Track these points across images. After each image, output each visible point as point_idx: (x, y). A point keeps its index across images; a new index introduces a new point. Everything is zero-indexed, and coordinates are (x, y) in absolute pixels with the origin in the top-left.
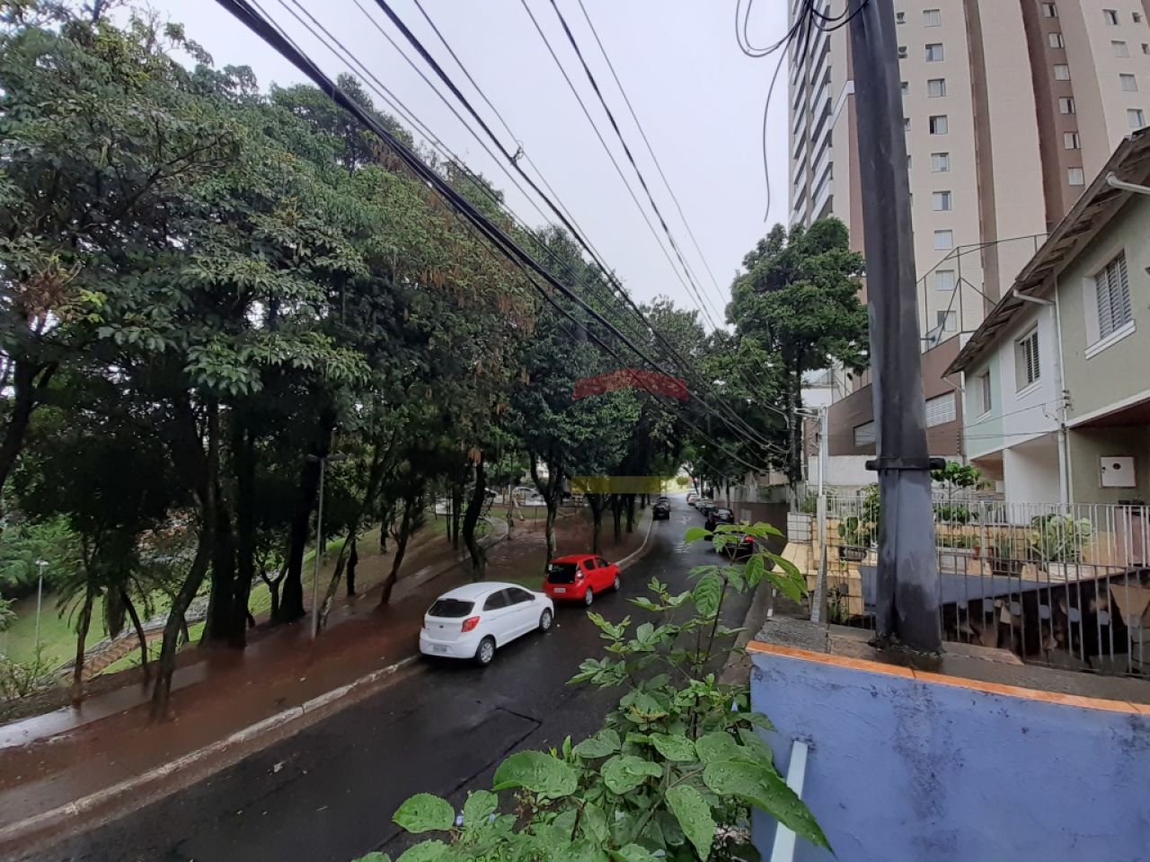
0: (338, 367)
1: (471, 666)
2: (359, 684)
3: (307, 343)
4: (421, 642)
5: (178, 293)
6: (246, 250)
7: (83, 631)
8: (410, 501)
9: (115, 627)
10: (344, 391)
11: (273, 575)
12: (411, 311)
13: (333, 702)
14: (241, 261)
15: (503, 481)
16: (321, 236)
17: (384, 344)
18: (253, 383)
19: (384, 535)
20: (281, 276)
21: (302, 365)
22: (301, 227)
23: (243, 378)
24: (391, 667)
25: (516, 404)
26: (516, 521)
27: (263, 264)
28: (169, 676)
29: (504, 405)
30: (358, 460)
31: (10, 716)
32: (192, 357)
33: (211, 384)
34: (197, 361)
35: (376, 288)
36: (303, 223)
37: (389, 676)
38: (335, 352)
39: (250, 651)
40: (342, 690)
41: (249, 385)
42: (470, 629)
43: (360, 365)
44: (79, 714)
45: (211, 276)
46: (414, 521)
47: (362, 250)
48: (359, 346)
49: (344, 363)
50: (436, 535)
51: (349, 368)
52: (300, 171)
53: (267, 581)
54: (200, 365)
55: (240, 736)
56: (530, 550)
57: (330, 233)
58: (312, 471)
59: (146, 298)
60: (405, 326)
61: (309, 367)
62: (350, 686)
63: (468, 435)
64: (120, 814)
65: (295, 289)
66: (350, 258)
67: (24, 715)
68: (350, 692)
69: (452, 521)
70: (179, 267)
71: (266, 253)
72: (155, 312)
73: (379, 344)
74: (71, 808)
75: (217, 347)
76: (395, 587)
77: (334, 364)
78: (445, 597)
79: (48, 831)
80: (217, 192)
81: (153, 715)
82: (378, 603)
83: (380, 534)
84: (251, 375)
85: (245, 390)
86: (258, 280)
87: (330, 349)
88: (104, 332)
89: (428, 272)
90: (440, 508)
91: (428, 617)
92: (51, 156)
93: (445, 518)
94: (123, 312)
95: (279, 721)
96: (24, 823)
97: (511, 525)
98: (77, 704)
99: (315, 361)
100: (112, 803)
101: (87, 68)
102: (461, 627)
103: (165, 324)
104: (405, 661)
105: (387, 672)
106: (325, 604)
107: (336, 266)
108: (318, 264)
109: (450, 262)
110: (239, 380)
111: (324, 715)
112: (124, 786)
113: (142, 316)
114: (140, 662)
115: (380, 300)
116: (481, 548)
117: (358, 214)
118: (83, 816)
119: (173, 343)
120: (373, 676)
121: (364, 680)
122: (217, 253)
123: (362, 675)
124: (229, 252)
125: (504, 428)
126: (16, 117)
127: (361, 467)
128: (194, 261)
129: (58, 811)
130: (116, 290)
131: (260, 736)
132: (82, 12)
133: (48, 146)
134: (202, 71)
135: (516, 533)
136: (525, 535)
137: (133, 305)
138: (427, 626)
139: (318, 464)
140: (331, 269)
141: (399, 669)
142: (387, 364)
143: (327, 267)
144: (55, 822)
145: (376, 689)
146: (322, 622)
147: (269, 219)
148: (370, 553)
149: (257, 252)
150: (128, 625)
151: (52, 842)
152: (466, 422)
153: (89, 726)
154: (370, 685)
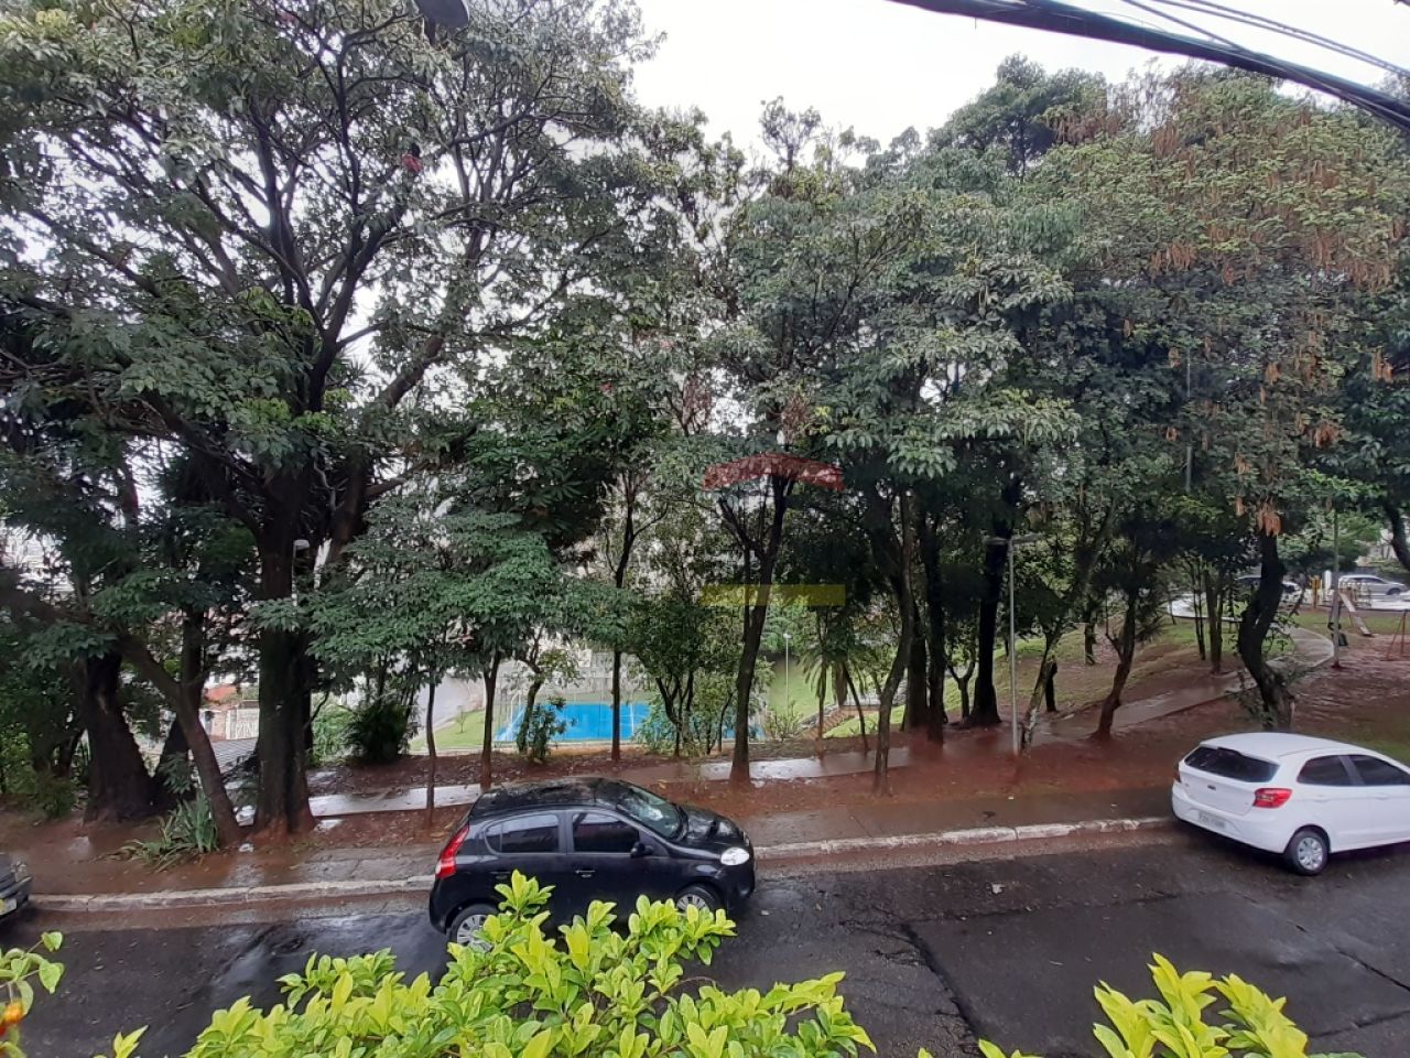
0: (1039, 424)
1: (1281, 865)
2: (1083, 829)
3: (999, 405)
4: (1174, 799)
5: (878, 388)
6: (932, 322)
7: (821, 694)
8: (1132, 594)
9: (841, 698)
10: (1044, 453)
11: (961, 672)
12: (1134, 322)
13: (1051, 838)
14: (929, 336)
15: (1313, 561)
16: (1008, 271)
17: (1092, 380)
18: (948, 463)
19: (1090, 640)
20: (967, 336)
21: (997, 432)
22: (984, 273)
23: (939, 459)
24: (1128, 822)
25: (1357, 422)
26: (1351, 637)
27: (952, 330)
28: (886, 752)
29: (1332, 426)
30: (1052, 540)
31: (778, 754)
32: (893, 447)
33: (910, 471)
34: (897, 450)
35: (1080, 308)
36: (986, 266)
37: (1124, 832)
38: (1033, 408)
39: (947, 748)
40: (1062, 829)
41: (943, 465)
42: (1270, 805)
43: (1067, 415)
44: (822, 765)
45: (906, 361)
46: (1142, 624)
47: (1059, 265)
48: (1062, 391)
49: (1046, 417)
50: (1176, 648)
51: (1053, 421)
52: (977, 206)
53: (955, 676)
54: (901, 454)
55: (952, 836)
56: (1394, 693)
57: (1019, 263)
58: (997, 556)
59: (855, 400)
60: (1126, 345)
61: (1005, 432)
62: (1072, 827)
63: (1248, 489)
64: (862, 867)
65: (984, 344)
66: (1047, 283)
67: (788, 756)
68: (1072, 834)
69: (1206, 628)
70: (878, 363)
71: (950, 317)
72: (862, 412)
73: (1087, 382)
74: (825, 846)
75: (913, 433)
76: (1117, 713)
77: (1035, 422)
78: (1214, 743)
79: (810, 860)
80: (900, 274)
81: (876, 784)
82: (1095, 730)
83: (1083, 638)
84: (945, 454)
85: (941, 471)
86: (948, 349)
87: (1026, 405)
88: (830, 440)
89: (1164, 252)
90: (1180, 607)
91: (1183, 766)
92: (786, 304)
93: (1193, 622)
94: (840, 418)
95: (992, 837)
96: (792, 847)
97: (1342, 642)
98: (821, 755)
99: (1011, 423)
100: (855, 853)
101: (795, 215)
102: (1253, 798)
103: (870, 421)
104: (1149, 820)
105: (1122, 825)
106: (1029, 715)
107: (1029, 300)
108: (1007, 306)
109: (1202, 223)
110: (936, 462)
111: (1043, 850)
112: (861, 842)
113: (854, 418)
114: (860, 732)
115: (1086, 322)
116: (1279, 678)
117: (1052, 224)
118: (834, 856)
119: (877, 437)
120: (1104, 825)
121: (1091, 826)
122: (907, 335)
123: (1088, 819)
124: (917, 331)
125: (1329, 471)
126: (755, 283)
127: (1057, 549)
128: (889, 352)
129: (816, 844)
130: (834, 400)
131: (974, 845)
132: (779, 166)
133: (783, 296)
134: (872, 162)
135: (1352, 657)
136: (1374, 664)
137: (847, 411)
138: (1182, 779)
139: (1006, 546)
140: (1024, 306)
141: (1142, 829)
142: (1101, 405)
143: (1019, 306)
144: (815, 853)
145: (1108, 843)
146: (1027, 736)
147: (951, 279)
148: (1069, 663)
149: (942, 320)
150: (850, 700)
151: (811, 870)
152: (1245, 470)
153: (830, 778)
154: (1098, 834)
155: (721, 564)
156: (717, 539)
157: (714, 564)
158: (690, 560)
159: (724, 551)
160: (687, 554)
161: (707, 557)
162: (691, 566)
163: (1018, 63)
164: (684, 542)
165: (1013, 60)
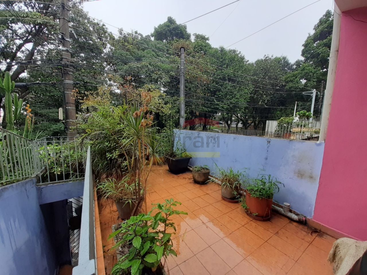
165: (170, 17)
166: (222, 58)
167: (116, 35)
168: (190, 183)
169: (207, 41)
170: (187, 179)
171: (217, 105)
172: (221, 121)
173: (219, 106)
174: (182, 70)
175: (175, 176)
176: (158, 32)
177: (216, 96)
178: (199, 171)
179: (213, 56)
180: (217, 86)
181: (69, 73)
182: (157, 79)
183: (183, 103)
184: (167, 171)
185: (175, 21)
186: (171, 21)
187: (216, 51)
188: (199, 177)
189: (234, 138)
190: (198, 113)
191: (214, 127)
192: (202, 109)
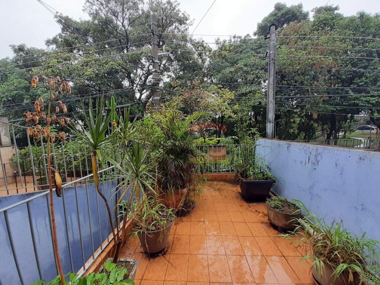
155: (211, 130)
156: (210, 124)
157: (210, 130)
158: (205, 129)
159: (212, 127)
160: (204, 128)
161: (208, 128)
162: (205, 130)
163: (279, 4)
164: (203, 125)
165: (278, 3)
166: (363, 27)
167: (214, 47)
168: (262, 223)
169: (336, 12)
170: (261, 214)
171: (356, 98)
172: (369, 124)
173: (359, 100)
174: (271, 56)
175: (245, 204)
176: (262, 27)
177: (352, 86)
178: (277, 208)
179: (347, 27)
180: (355, 69)
181: (157, 90)
182: (254, 80)
183: (271, 102)
184: (239, 195)
185: (285, 5)
186: (279, 7)
187: (352, 20)
188: (276, 218)
189: (360, 159)
190: (315, 116)
191: (353, 134)
192: (325, 107)
